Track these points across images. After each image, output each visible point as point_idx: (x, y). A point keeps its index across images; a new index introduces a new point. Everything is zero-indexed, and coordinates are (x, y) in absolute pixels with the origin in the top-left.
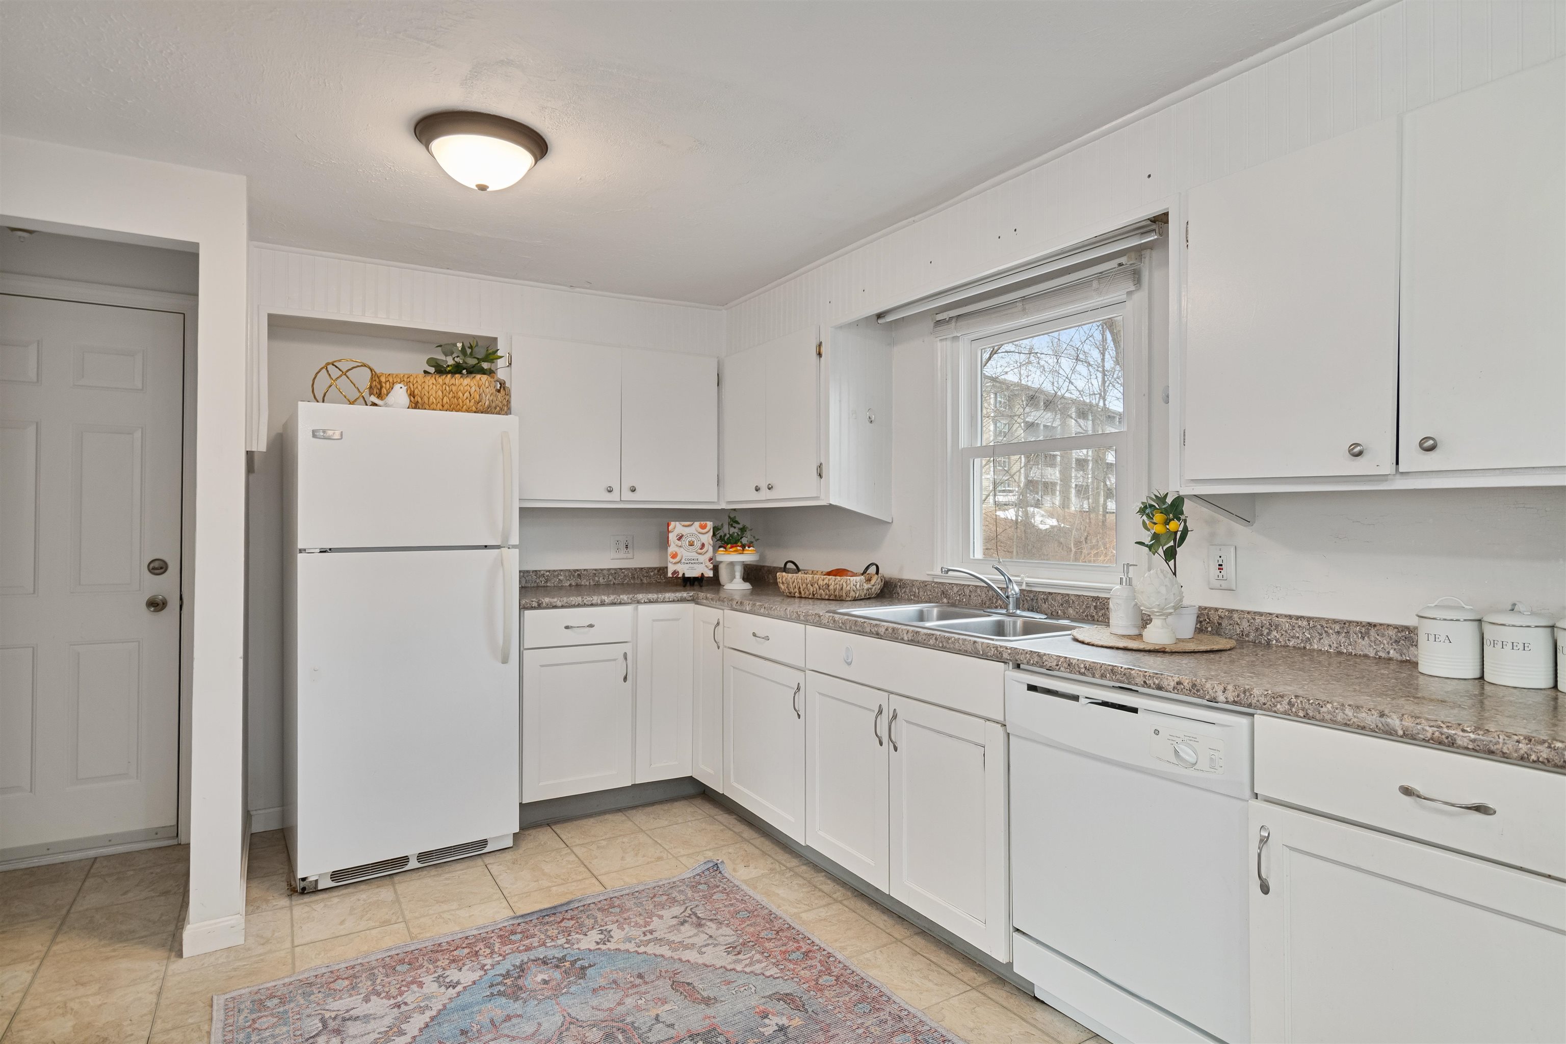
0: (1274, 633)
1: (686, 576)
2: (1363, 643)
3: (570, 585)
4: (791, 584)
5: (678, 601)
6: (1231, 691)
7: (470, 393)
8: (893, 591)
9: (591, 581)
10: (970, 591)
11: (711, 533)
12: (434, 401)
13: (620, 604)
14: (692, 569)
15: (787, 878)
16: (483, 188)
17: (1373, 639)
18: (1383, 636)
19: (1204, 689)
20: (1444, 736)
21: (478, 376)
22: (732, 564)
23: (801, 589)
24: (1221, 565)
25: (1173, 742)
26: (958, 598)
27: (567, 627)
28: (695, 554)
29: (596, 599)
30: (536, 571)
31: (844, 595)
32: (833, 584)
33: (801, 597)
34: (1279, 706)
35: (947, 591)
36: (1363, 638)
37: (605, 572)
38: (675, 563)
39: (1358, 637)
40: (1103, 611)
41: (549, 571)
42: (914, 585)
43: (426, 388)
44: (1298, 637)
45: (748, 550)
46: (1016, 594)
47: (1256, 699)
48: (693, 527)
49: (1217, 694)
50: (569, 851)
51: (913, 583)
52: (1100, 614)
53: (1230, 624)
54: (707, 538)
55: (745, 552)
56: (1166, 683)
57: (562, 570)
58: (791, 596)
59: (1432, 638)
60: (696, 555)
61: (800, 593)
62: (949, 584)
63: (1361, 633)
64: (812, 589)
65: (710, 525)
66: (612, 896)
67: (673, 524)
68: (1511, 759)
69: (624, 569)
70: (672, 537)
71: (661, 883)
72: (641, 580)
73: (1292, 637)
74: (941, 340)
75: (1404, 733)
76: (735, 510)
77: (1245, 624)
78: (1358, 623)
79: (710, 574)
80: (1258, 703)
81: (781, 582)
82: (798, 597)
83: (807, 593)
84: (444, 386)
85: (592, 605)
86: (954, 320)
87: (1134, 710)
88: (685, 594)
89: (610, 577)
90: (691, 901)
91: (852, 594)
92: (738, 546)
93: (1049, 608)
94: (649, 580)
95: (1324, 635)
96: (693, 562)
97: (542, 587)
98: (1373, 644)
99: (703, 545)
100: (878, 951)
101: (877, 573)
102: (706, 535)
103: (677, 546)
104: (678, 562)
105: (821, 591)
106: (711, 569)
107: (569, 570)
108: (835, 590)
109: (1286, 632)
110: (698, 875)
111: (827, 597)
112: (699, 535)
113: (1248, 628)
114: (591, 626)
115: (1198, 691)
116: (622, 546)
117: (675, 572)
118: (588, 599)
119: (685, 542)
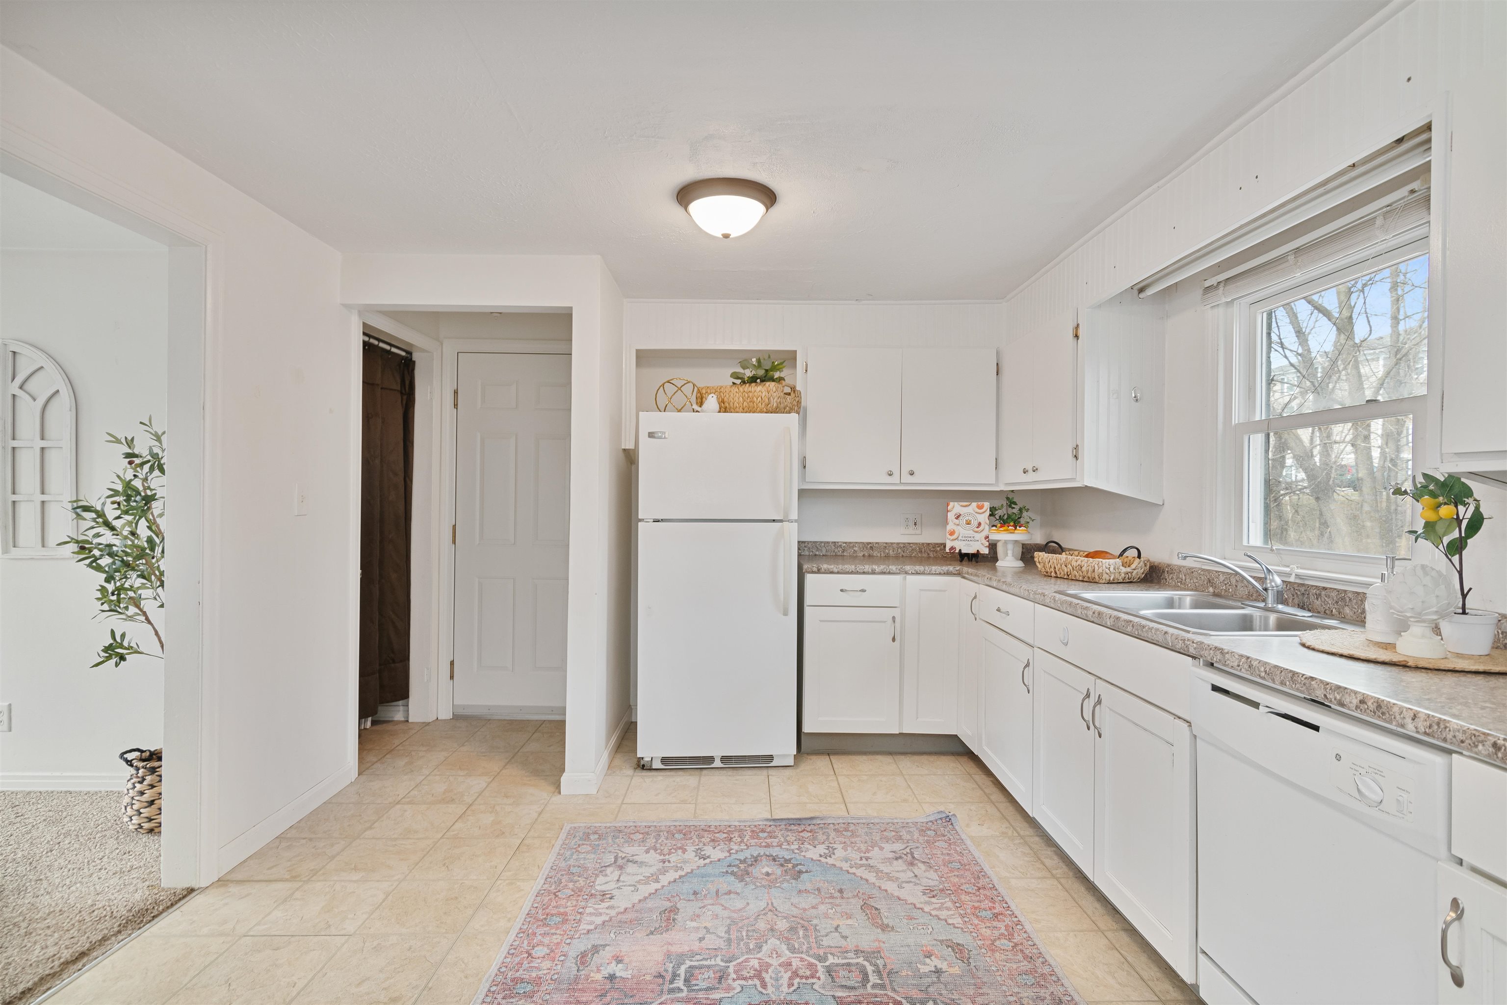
1: (963, 552)
3: (864, 556)
4: (1047, 563)
5: (944, 574)
6: (1422, 719)
7: (762, 397)
8: (1161, 576)
9: (882, 553)
10: (1236, 581)
11: (988, 513)
12: (738, 405)
13: (889, 573)
14: (968, 545)
15: (1014, 844)
19: (1391, 713)
21: (768, 384)
22: (1006, 542)
23: (1057, 569)
25: (1355, 772)
26: (1224, 588)
27: (842, 590)
28: (971, 532)
29: (867, 568)
30: (835, 542)
31: (1097, 577)
32: (1088, 565)
33: (1057, 577)
34: (1481, 747)
35: (1213, 579)
37: (895, 545)
38: (953, 540)
41: (846, 543)
42: (1180, 571)
43: (732, 395)
45: (1019, 530)
46: (1280, 586)
47: (1452, 733)
48: (970, 507)
49: (1405, 721)
50: (835, 778)
51: (1180, 569)
54: (984, 518)
55: (1016, 532)
56: (1348, 700)
57: (856, 543)
58: (1048, 575)
60: (974, 533)
61: (1056, 573)
62: (1216, 572)
64: (1066, 570)
65: (987, 505)
67: (951, 504)
69: (912, 543)
70: (951, 516)
71: (896, 821)
72: (927, 554)
74: (1212, 307)
76: (1013, 491)
79: (985, 551)
80: (1454, 739)
81: (1037, 561)
82: (1054, 577)
83: (1062, 573)
85: (864, 573)
86: (1222, 284)
87: (1316, 728)
88: (951, 568)
89: (899, 550)
90: (914, 842)
91: (1105, 576)
92: (1011, 526)
93: (1322, 605)
94: (935, 554)
96: (969, 539)
97: (839, 556)
99: (980, 524)
101: (1139, 556)
102: (983, 515)
103: (955, 524)
104: (955, 539)
105: (1075, 572)
106: (986, 547)
107: (863, 543)
110: (931, 821)
111: (1081, 578)
112: (976, 514)
114: (863, 591)
115: (1383, 714)
116: (911, 523)
117: (952, 548)
118: (860, 568)
119: (962, 520)
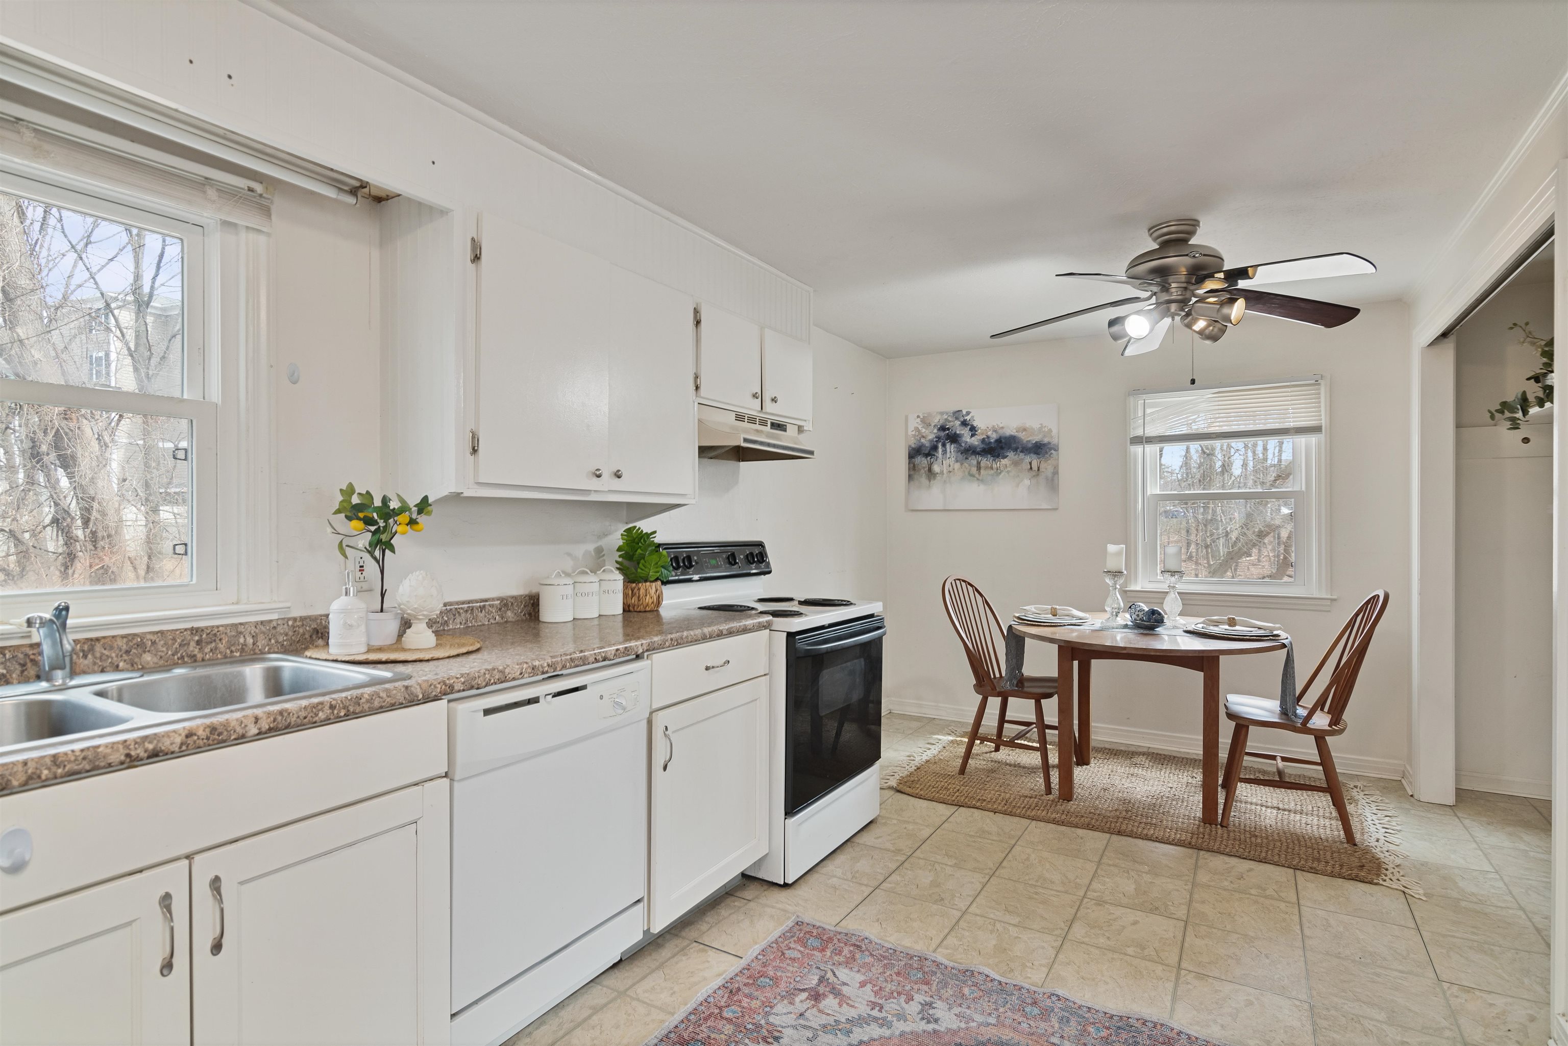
2: (482, 615)
20: (719, 632)
24: (364, 567)
34: (667, 643)
36: (481, 611)
39: (478, 611)
59: (565, 597)
63: (480, 607)
75: (709, 636)
78: (478, 601)
98: (487, 614)
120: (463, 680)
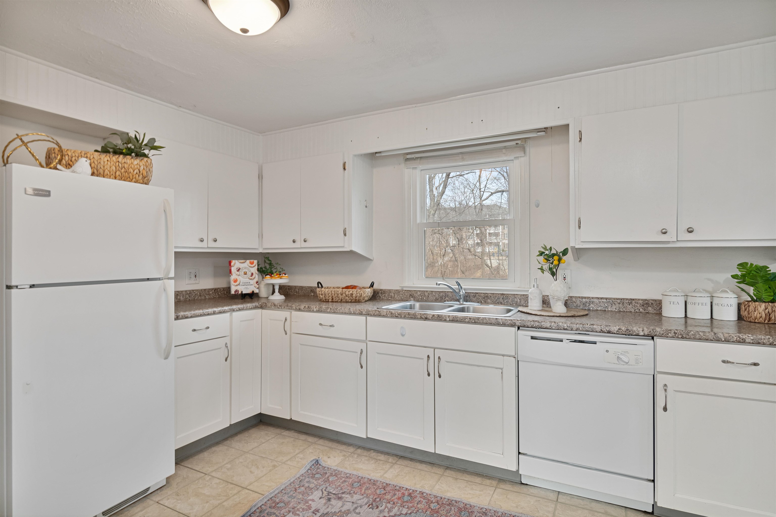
0: (592, 305)
1: (243, 293)
2: (630, 307)
7: (139, 170)
8: (376, 295)
10: (428, 294)
11: (256, 267)
12: (109, 173)
13: (224, 312)
14: (247, 288)
15: (356, 458)
16: (245, 31)
17: (633, 305)
18: (638, 303)
20: (741, 339)
23: (334, 297)
24: (565, 278)
25: (616, 355)
26: (421, 297)
27: (193, 330)
28: (248, 279)
29: (211, 311)
31: (362, 299)
32: (355, 293)
33: (332, 302)
34: (670, 334)
35: (413, 294)
36: (629, 305)
37: (184, 293)
38: (236, 285)
39: (627, 304)
40: (507, 300)
42: (391, 292)
43: (102, 163)
44: (602, 306)
46: (464, 294)
48: (246, 263)
50: (210, 477)
51: (390, 291)
52: (505, 301)
53: (571, 303)
54: (254, 270)
56: (613, 330)
58: (328, 301)
59: (672, 303)
60: (249, 280)
61: (333, 299)
62: (415, 291)
63: (629, 303)
64: (341, 297)
65: (256, 262)
66: (271, 497)
67: (233, 262)
68: (765, 345)
69: (195, 290)
70: (233, 269)
72: (205, 297)
73: (600, 306)
74: (407, 168)
75: (725, 340)
76: (268, 253)
77: (578, 302)
78: (627, 299)
80: (660, 334)
82: (331, 302)
83: (338, 299)
84: (117, 163)
85: (208, 314)
87: (595, 343)
88: (257, 304)
89: (187, 296)
93: (476, 300)
94: (209, 297)
95: (613, 304)
96: (247, 284)
98: (633, 307)
99: (252, 274)
100: (439, 483)
102: (254, 268)
103: (237, 275)
104: (238, 285)
105: (347, 298)
106: (257, 288)
108: (356, 297)
109: (597, 304)
110: (309, 469)
111: (350, 301)
112: (250, 268)
113: (580, 304)
114: (207, 328)
115: (630, 331)
116: (193, 276)
117: (236, 291)
118: (206, 311)
119: (242, 272)
120: (520, 322)
